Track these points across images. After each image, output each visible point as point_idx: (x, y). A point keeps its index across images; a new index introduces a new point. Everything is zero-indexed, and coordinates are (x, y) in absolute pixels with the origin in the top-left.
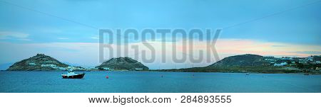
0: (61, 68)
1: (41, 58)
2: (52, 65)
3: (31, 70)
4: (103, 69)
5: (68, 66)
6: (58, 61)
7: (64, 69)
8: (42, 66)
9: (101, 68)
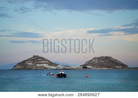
0: (52, 67)
1: (36, 59)
2: (45, 65)
3: (30, 69)
4: (86, 68)
5: (57, 65)
6: (49, 62)
7: (55, 68)
8: (38, 65)
9: (85, 67)
